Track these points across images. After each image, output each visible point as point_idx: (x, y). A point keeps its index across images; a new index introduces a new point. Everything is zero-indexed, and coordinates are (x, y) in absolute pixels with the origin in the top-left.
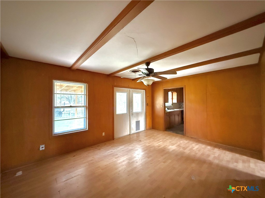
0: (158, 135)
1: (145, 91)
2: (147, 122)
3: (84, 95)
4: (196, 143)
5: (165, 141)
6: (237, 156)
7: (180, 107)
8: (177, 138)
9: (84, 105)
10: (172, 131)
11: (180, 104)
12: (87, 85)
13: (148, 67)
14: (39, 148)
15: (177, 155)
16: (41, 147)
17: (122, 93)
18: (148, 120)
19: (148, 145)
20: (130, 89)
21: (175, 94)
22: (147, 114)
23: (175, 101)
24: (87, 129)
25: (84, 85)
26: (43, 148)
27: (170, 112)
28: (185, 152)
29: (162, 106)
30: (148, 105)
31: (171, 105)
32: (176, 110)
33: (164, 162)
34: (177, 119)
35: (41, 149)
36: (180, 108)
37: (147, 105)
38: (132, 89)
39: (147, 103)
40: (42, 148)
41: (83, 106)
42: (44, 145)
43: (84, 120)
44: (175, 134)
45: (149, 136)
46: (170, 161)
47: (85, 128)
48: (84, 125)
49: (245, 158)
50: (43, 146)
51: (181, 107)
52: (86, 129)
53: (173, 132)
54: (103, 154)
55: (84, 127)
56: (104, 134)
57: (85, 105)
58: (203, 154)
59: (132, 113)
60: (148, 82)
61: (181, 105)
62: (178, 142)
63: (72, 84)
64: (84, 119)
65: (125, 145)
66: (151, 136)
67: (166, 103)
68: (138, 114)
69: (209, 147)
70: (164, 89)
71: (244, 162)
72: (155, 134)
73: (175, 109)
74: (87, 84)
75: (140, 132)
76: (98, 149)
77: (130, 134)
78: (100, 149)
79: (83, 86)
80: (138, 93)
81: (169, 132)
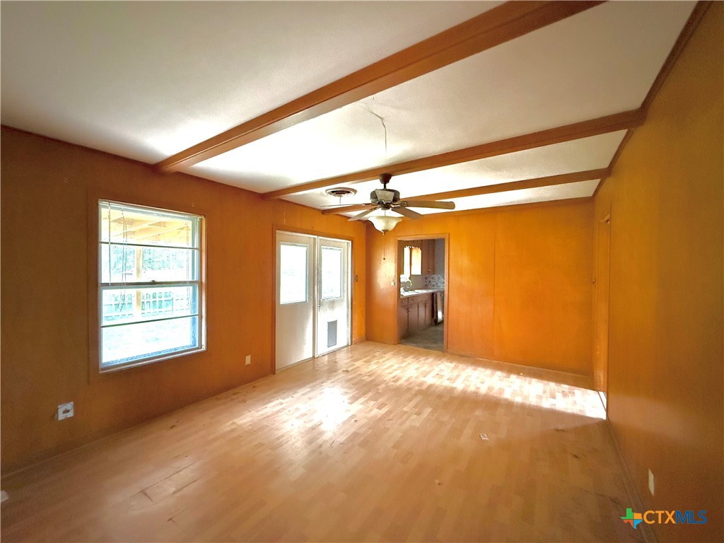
0: (386, 355)
1: (350, 242)
2: (354, 324)
3: (191, 250)
4: (472, 367)
5: (406, 366)
6: (552, 385)
7: (426, 285)
8: (430, 360)
9: (193, 277)
10: (414, 343)
11: (426, 278)
12: (201, 220)
13: (385, 186)
14: (54, 415)
15: (440, 396)
16: (61, 409)
17: (296, 245)
18: (356, 317)
19: (368, 380)
20: (316, 237)
21: (418, 252)
22: (354, 303)
23: (417, 270)
24: (204, 348)
25: (193, 221)
26: (68, 414)
27: (408, 298)
28: (455, 388)
29: (392, 284)
30: (357, 281)
31: (408, 280)
32: (420, 292)
33: (418, 414)
34: (423, 314)
35: (61, 416)
36: (426, 287)
37: (355, 279)
38: (320, 237)
39: (355, 273)
40: (65, 411)
41: (190, 282)
42: (72, 403)
43: (194, 323)
44: (422, 350)
45: (365, 359)
46: (429, 410)
47: (195, 345)
48: (194, 337)
49: (565, 387)
50: (70, 406)
51: (429, 286)
52: (198, 348)
53: (418, 346)
54: (257, 411)
55: (194, 341)
56: (248, 360)
57: (195, 280)
58: (490, 389)
59: (320, 301)
60: (387, 222)
61: (429, 279)
62: (435, 368)
63: (158, 215)
64: (194, 319)
65: (311, 385)
66: (368, 358)
67: (401, 276)
68: (332, 303)
69: (499, 373)
70: (399, 241)
71: (564, 394)
72: (377, 354)
73: (416, 291)
74: (203, 217)
75: (340, 349)
76: (240, 402)
77: (314, 357)
78: (244, 401)
79: (190, 223)
80: (333, 247)
81: (409, 347)
